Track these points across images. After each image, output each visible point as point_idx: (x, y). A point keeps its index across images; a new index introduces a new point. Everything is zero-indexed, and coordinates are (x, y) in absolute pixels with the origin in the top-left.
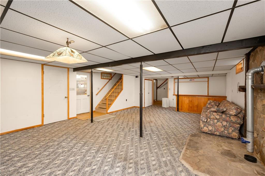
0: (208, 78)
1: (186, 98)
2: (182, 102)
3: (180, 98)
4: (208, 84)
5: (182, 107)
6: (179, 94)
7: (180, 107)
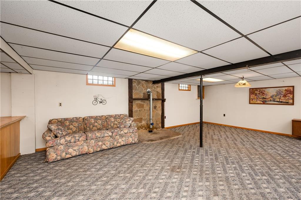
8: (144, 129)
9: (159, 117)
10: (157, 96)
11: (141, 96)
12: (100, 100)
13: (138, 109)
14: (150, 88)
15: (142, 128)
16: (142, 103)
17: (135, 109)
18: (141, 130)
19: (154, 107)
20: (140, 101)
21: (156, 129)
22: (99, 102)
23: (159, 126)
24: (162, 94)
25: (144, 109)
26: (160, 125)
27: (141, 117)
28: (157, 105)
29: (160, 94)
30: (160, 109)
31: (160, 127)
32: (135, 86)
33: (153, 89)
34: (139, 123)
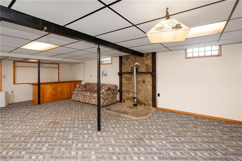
0: (58, 64)
1: (48, 86)
2: (44, 91)
3: (42, 86)
4: (59, 70)
5: (43, 97)
6: (41, 81)
7: (41, 99)
8: (132, 102)
9: (150, 93)
10: (146, 69)
11: (129, 70)
12: (105, 74)
13: (126, 81)
14: (138, 62)
15: (130, 100)
16: (130, 76)
17: (124, 82)
18: (129, 101)
19: (143, 81)
20: (128, 74)
21: (144, 105)
22: (104, 75)
23: (148, 103)
24: (152, 66)
25: (132, 82)
26: (151, 102)
27: (129, 90)
28: (145, 80)
29: (150, 66)
30: (149, 84)
31: (150, 104)
32: (124, 61)
33: (142, 62)
34: (128, 95)
